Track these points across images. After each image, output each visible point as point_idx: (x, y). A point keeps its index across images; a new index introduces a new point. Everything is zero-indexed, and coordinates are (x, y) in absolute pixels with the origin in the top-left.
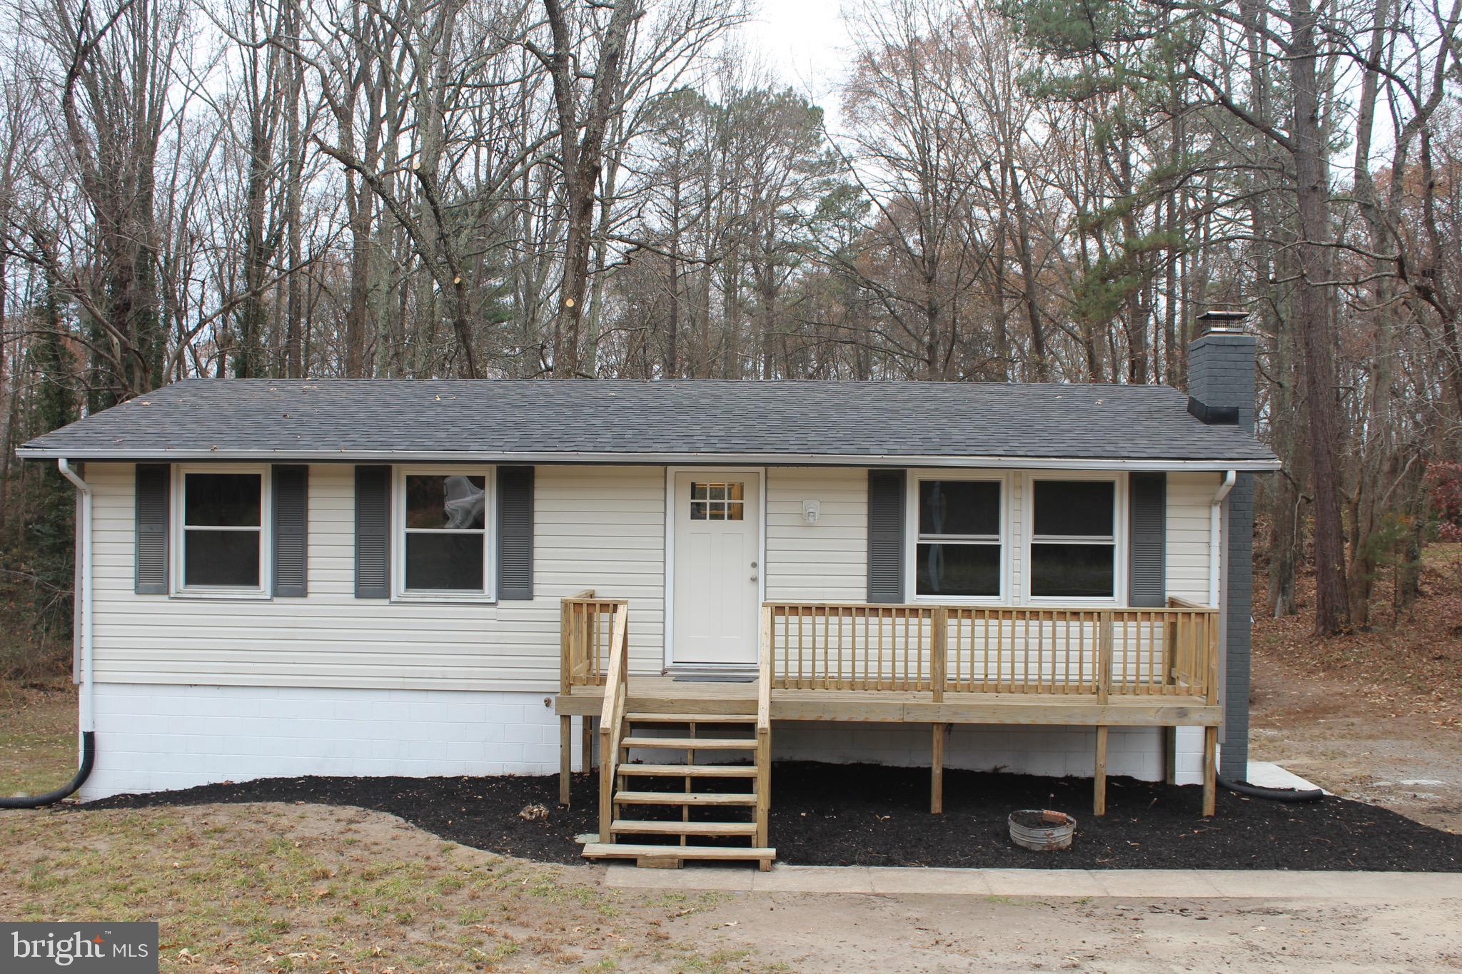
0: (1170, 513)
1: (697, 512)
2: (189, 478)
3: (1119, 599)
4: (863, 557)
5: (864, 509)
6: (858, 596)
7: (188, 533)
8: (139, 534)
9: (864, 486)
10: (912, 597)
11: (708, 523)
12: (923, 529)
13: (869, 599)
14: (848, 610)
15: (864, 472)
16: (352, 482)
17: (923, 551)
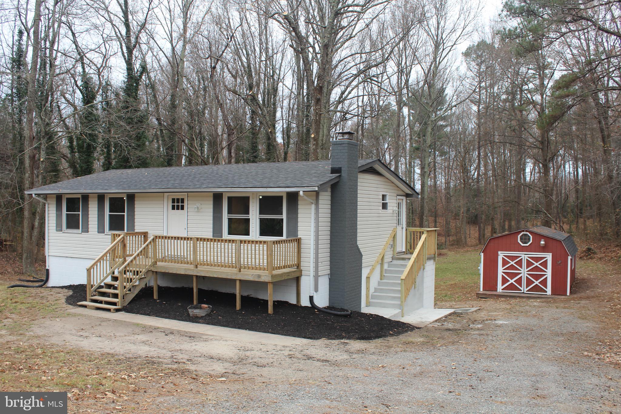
0: (299, 207)
1: (173, 208)
2: (67, 199)
3: (284, 237)
4: (211, 222)
5: (212, 206)
6: (210, 235)
7: (67, 214)
8: (57, 215)
9: (212, 199)
10: (226, 235)
11: (176, 211)
12: (229, 213)
13: (213, 236)
14: (208, 240)
15: (212, 194)
16: (97, 199)
17: (230, 220)
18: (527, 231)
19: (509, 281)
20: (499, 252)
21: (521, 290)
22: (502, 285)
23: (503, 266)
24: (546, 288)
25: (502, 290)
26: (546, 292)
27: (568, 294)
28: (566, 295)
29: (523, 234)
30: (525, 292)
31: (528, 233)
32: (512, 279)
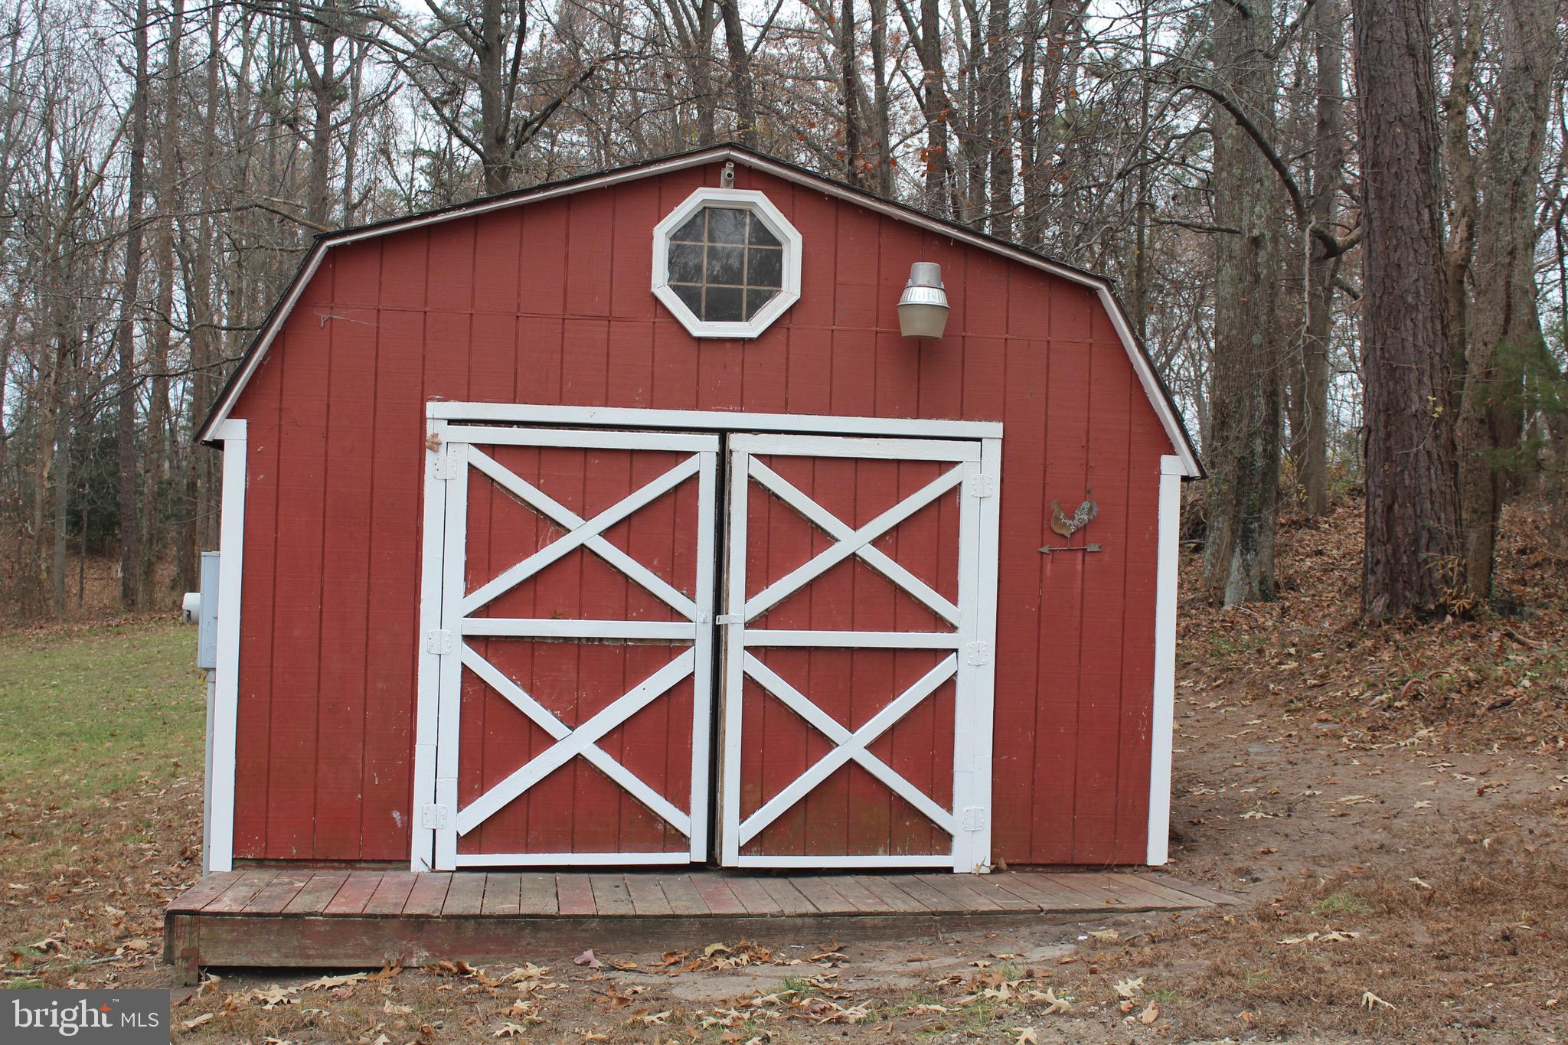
18: (746, 177)
19: (541, 740)
20: (436, 410)
21: (680, 841)
22: (466, 796)
23: (477, 572)
24: (944, 796)
25: (467, 842)
26: (942, 840)
27: (1158, 851)
28: (1136, 863)
29: (707, 211)
30: (730, 857)
31: (758, 199)
32: (574, 720)
